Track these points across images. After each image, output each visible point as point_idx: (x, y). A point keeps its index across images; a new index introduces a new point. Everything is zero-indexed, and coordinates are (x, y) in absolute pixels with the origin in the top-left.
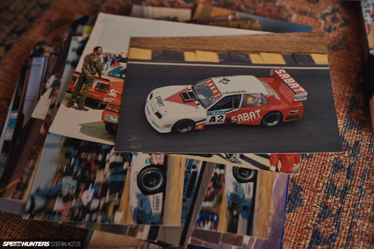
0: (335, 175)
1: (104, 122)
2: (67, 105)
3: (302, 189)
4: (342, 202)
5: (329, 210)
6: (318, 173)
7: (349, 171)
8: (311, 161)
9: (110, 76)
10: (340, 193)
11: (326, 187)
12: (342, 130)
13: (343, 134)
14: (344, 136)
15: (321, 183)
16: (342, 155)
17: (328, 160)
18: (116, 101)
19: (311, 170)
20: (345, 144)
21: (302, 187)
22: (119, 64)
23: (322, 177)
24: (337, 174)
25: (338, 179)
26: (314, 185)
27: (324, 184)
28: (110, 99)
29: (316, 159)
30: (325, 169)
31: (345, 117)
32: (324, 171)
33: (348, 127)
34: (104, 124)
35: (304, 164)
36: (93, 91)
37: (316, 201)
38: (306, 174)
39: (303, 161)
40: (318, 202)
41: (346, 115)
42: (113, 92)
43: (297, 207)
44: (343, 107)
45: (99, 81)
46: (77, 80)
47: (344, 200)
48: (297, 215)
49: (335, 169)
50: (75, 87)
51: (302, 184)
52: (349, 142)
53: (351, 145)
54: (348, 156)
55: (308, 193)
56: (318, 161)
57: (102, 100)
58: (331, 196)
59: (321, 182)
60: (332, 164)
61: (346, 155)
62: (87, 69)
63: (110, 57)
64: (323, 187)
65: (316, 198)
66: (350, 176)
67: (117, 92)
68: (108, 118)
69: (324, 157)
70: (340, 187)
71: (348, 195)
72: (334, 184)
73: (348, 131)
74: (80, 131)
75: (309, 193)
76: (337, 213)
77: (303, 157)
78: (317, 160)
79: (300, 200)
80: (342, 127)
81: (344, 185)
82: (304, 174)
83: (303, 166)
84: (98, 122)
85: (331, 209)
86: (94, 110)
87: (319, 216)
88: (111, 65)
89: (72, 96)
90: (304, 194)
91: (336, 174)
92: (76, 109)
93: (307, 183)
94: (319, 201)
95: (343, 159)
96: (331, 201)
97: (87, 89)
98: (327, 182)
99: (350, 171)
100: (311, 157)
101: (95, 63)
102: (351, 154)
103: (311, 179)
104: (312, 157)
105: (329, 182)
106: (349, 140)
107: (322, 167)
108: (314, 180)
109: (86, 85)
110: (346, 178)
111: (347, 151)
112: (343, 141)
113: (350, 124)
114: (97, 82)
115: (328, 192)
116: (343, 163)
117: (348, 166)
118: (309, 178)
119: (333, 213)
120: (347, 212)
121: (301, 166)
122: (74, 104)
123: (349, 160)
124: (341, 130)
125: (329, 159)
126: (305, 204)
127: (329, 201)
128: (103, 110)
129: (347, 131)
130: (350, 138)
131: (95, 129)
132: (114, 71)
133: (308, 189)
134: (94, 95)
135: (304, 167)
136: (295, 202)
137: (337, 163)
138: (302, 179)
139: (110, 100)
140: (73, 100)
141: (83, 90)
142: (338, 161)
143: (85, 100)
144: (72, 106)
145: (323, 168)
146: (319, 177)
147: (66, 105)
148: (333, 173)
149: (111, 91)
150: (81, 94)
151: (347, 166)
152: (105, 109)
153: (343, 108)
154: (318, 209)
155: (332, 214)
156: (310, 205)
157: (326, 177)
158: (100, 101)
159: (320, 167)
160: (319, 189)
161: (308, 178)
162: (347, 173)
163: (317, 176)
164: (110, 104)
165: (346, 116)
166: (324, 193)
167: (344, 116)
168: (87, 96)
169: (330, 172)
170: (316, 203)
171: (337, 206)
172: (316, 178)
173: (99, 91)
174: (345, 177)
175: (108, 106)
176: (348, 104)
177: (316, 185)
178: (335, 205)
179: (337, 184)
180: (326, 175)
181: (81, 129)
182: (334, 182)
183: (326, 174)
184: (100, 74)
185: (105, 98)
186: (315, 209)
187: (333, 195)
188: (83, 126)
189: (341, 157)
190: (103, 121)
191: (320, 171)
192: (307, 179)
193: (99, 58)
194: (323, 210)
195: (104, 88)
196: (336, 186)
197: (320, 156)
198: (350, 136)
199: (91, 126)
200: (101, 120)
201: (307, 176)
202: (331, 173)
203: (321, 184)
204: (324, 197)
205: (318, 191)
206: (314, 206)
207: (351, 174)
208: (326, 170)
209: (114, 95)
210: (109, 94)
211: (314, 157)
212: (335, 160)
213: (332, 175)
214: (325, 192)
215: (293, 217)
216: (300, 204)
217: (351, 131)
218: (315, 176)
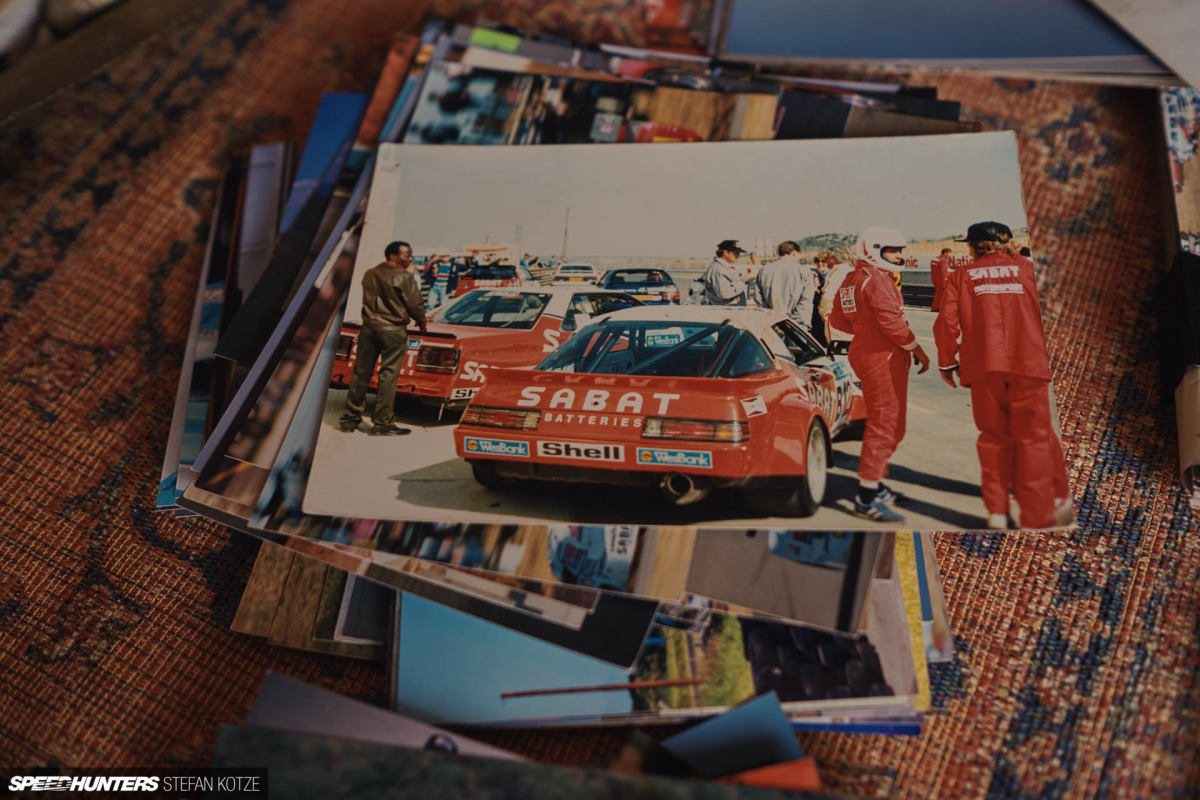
0: (1064, 607)
1: (466, 460)
2: (342, 424)
3: (965, 645)
4: (1084, 688)
5: (1045, 712)
6: (1016, 600)
7: (1107, 597)
8: (994, 562)
9: (452, 322)
10: (1077, 661)
11: (1039, 643)
12: (1091, 472)
13: (1094, 487)
14: (1096, 492)
15: (1021, 631)
16: (1088, 550)
17: (1047, 563)
18: (489, 394)
19: (995, 589)
20: (1098, 515)
21: (966, 640)
22: (472, 287)
23: (1026, 612)
24: (1072, 604)
25: (1075, 621)
26: (1002, 635)
27: (1032, 633)
28: (468, 389)
29: (1011, 557)
30: (1034, 588)
31: (1101, 434)
32: (1033, 595)
33: (1108, 465)
34: (469, 466)
35: (973, 570)
36: (411, 373)
37: (1006, 683)
38: (977, 600)
39: (970, 562)
40: (1012, 685)
41: (1104, 429)
42: (474, 369)
43: (947, 698)
44: (1096, 405)
45: (423, 342)
46: (355, 349)
47: (1089, 683)
48: (946, 722)
49: (1067, 590)
50: (355, 369)
51: (966, 632)
52: (1111, 512)
53: (1116, 519)
54: (1106, 553)
55: (981, 657)
56: (1016, 565)
57: (446, 397)
58: (1050, 670)
59: (1022, 626)
60: (1057, 574)
61: (1100, 549)
62: (377, 311)
63: (442, 269)
64: (1027, 643)
65: (1007, 674)
66: (1111, 612)
67: (484, 366)
68: (475, 448)
69: (1035, 554)
70: (1078, 643)
71: (1101, 669)
72: (1060, 635)
73: (1108, 478)
74: (400, 497)
75: (984, 657)
76: (1067, 720)
77: (971, 550)
78: (1013, 561)
79: (957, 679)
80: (1091, 465)
81: (1091, 637)
82: (971, 602)
83: (970, 577)
84: (447, 463)
85: (1049, 709)
86: (428, 429)
87: (1014, 727)
88: (448, 291)
89: (351, 395)
90: (971, 660)
91: (1069, 606)
92: (372, 432)
93: (982, 627)
94: (1016, 684)
95: (1090, 560)
96: (1050, 684)
97: (390, 370)
98: (1039, 628)
99: (1112, 599)
100: (994, 551)
101: (398, 290)
102: (1114, 548)
103: (994, 618)
104: (996, 553)
105: (1046, 629)
106: (1110, 504)
107: (1026, 582)
108: (1001, 622)
109: (384, 358)
110: (1098, 617)
111: (1102, 538)
112: (1092, 507)
113: (1114, 458)
114: (415, 345)
115: (1042, 658)
116: (1090, 573)
117: (1104, 581)
118: (986, 614)
119: (1056, 720)
120: (1096, 719)
121: (965, 579)
122: (361, 421)
123: (1109, 565)
124: (1088, 473)
125: (1048, 559)
126: (972, 691)
127: (1045, 683)
128: (457, 426)
129: (1104, 479)
130: (1114, 500)
131: (444, 483)
132: (460, 308)
133: (983, 647)
134: (417, 386)
135: (974, 582)
136: (944, 682)
137: (1072, 571)
138: (967, 615)
139: (470, 395)
140: (356, 408)
141: (381, 375)
142: (1074, 567)
143: (391, 404)
144: (356, 428)
145: (1029, 585)
146: (1016, 613)
147: (339, 426)
148: (1060, 601)
149: (467, 366)
150: (376, 387)
151: (1102, 583)
152: (461, 420)
153: (1094, 408)
154: (1011, 708)
155: (1052, 724)
156: (987, 694)
157: (1038, 614)
158: (440, 400)
159: (1021, 581)
160: (1016, 648)
161: (983, 613)
162: (1103, 603)
163: (1009, 609)
164: (471, 406)
165: (1105, 433)
166: (1029, 661)
167: (1097, 432)
168: (395, 390)
169: (1049, 600)
170: (1005, 688)
171: (1068, 698)
172: (1007, 616)
173: (429, 370)
174: (1095, 614)
175: (468, 411)
176: (1112, 396)
177: (1008, 637)
178: (1064, 696)
179: (1071, 633)
180: (1037, 608)
181: (400, 488)
182: (1063, 629)
183: (1039, 603)
184: (421, 322)
185: (455, 391)
186: (1002, 705)
187: (1056, 668)
188: (404, 481)
189: (1086, 554)
190: (462, 459)
191: (1021, 596)
192: (981, 618)
193: (407, 276)
194: (1027, 711)
195: (441, 360)
196: (1068, 640)
197: (1021, 551)
198: (1114, 492)
199: (430, 477)
200: (456, 456)
201: (982, 606)
202: (1052, 602)
203: (1022, 634)
204: (1029, 671)
205: (1014, 655)
206: (998, 698)
207: (1113, 606)
208: (1038, 592)
209: (479, 378)
210: (463, 376)
211: (1004, 553)
212: (1067, 564)
213: (1057, 606)
214: (1033, 658)
215: (935, 728)
216: (957, 691)
217: (1118, 478)
218: (1004, 608)
